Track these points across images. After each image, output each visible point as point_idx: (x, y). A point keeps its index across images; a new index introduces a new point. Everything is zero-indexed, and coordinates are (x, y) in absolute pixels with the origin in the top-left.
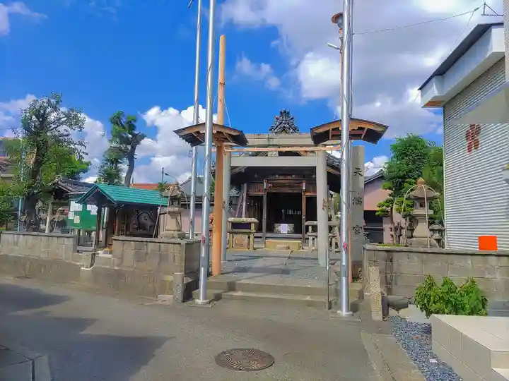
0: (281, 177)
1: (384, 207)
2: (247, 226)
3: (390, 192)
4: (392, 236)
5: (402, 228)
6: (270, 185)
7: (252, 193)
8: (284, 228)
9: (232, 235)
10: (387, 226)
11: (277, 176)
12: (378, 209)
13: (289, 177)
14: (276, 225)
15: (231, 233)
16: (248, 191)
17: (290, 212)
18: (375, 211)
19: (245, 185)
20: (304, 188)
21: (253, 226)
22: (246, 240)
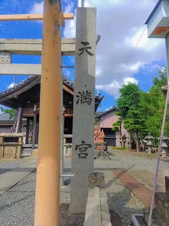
1: (116, 126)
3: (120, 117)
4: (121, 142)
5: (126, 138)
9: (3, 147)
10: (118, 137)
12: (113, 127)
15: (2, 145)
16: (22, 113)
18: (111, 128)
19: (20, 108)
21: (20, 140)
22: (15, 151)
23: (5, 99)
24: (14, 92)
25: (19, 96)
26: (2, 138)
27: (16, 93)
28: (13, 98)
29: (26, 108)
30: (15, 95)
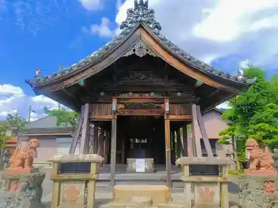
0: (137, 95)
2: (84, 167)
6: (120, 106)
7: (96, 117)
8: (141, 165)
9: (57, 184)
11: (131, 94)
13: (147, 95)
14: (129, 160)
15: (55, 181)
16: (90, 114)
17: (137, 141)
19: (87, 105)
20: (167, 109)
21: (93, 167)
22: (82, 193)
23: (62, 86)
24: (78, 74)
25: (87, 80)
26: (56, 165)
27: (83, 75)
28: (77, 85)
29: (97, 106)
30: (80, 80)
